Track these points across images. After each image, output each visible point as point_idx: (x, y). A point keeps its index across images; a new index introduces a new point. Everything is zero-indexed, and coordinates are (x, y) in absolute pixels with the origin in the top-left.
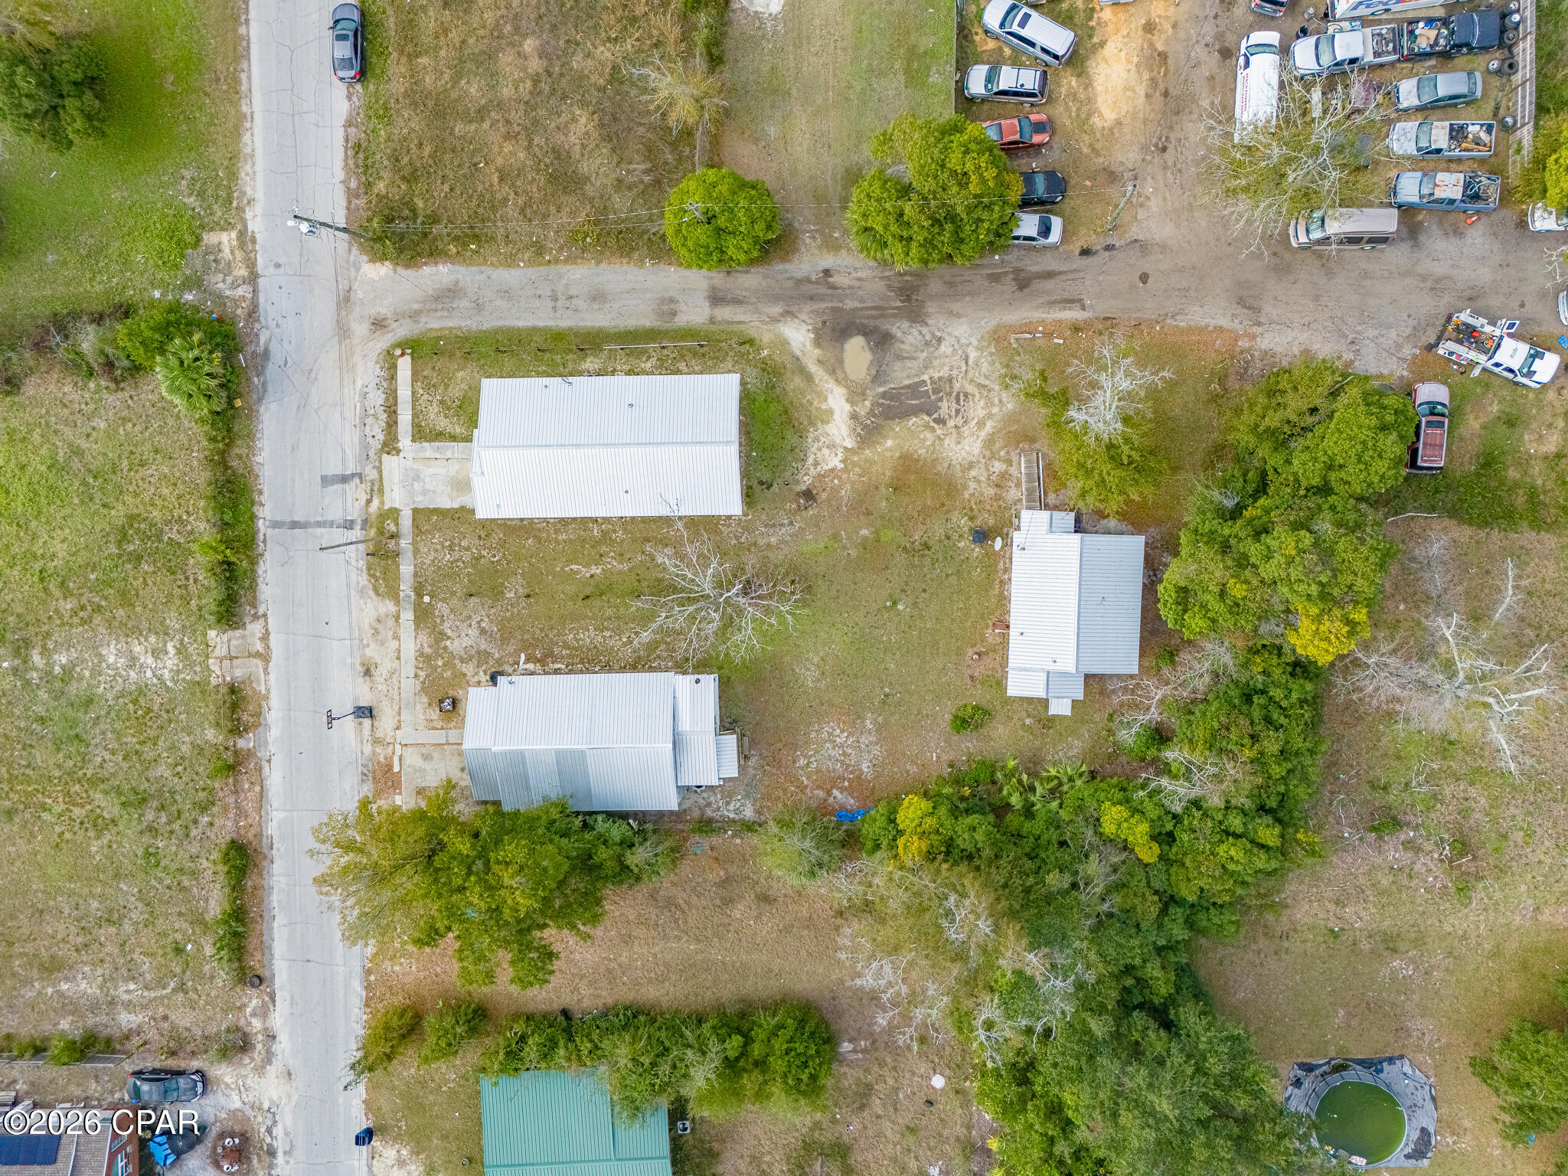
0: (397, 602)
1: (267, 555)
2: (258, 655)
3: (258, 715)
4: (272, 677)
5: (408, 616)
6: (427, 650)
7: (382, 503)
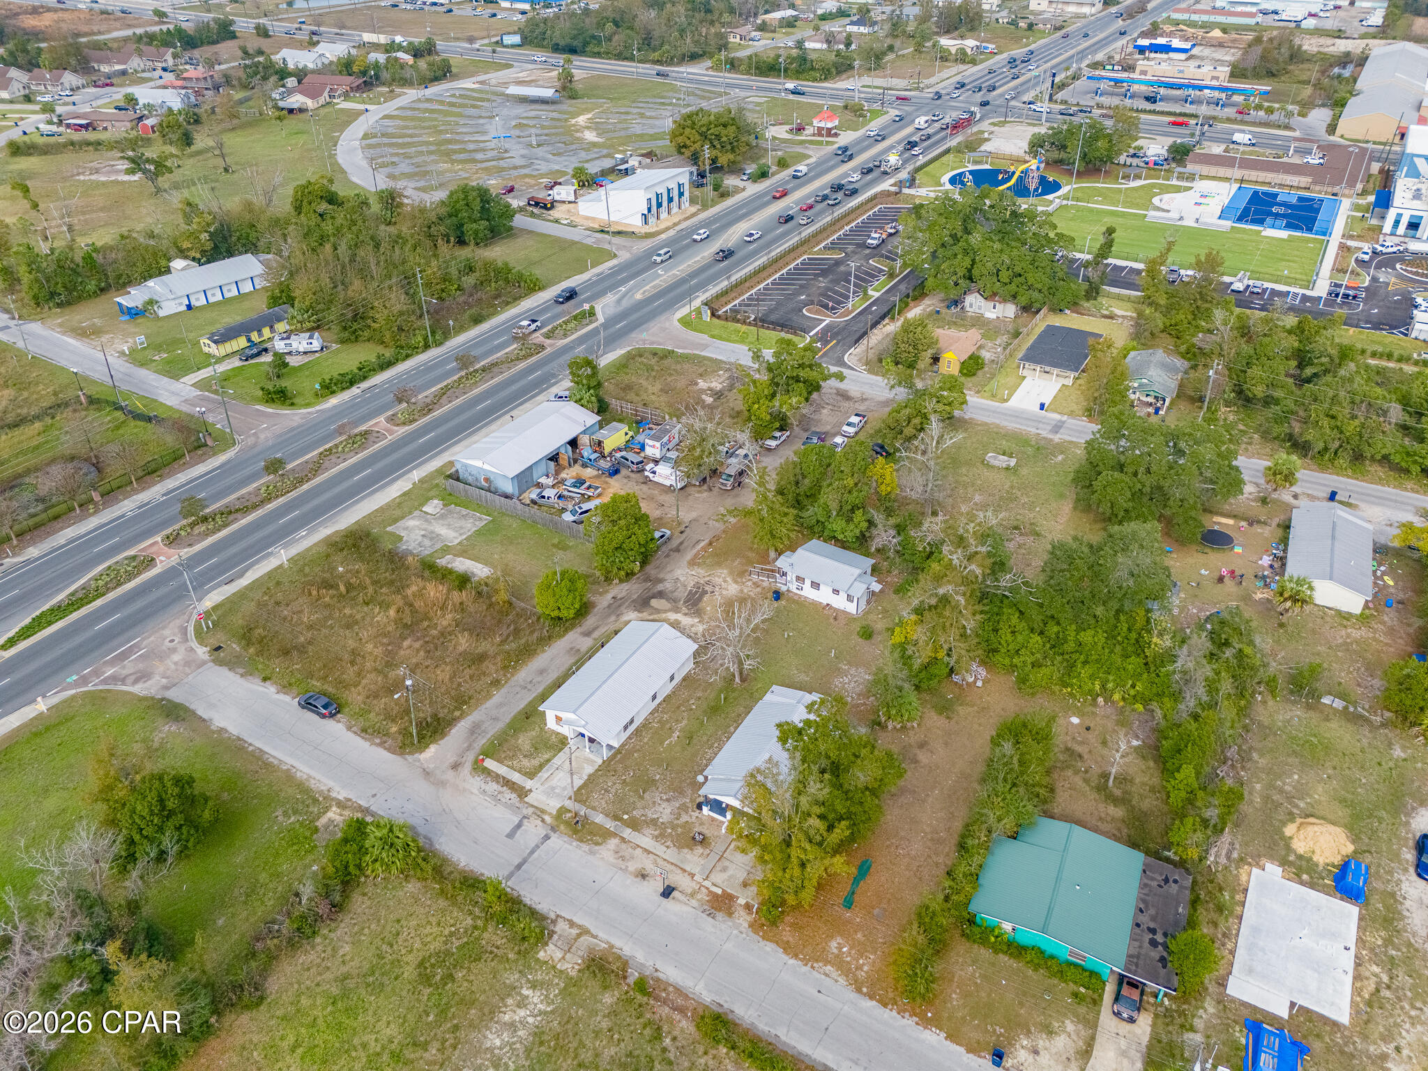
0: (615, 835)
1: (522, 893)
2: (579, 935)
3: (619, 957)
4: (601, 935)
5: (627, 833)
6: (656, 833)
7: (550, 814)
